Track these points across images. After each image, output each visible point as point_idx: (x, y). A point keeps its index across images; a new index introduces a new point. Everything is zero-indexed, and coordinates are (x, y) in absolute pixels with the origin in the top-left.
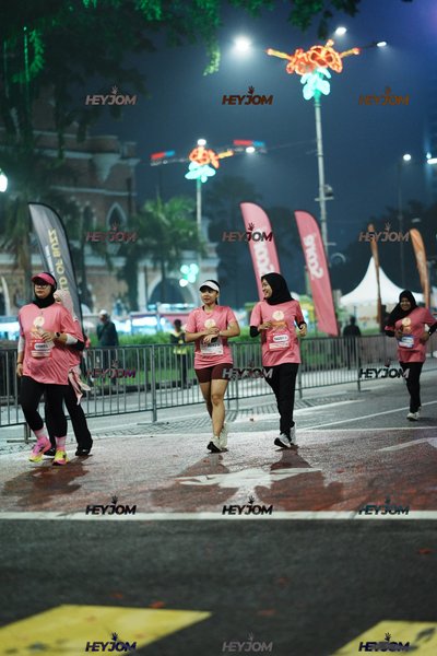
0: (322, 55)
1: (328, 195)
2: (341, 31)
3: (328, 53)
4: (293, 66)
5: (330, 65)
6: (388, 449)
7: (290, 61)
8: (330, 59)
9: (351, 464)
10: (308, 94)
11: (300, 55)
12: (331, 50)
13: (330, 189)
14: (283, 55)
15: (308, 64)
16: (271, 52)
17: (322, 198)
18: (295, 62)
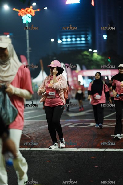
0: (29, 11)
1: (30, 50)
2: (34, 4)
3: (30, 10)
4: (20, 14)
5: (31, 13)
6: (42, 127)
7: (19, 12)
8: (31, 12)
9: (31, 132)
10: (24, 22)
11: (23, 10)
12: (31, 9)
13: (30, 49)
14: (18, 10)
15: (25, 13)
16: (14, 9)
17: (28, 52)
18: (21, 12)
